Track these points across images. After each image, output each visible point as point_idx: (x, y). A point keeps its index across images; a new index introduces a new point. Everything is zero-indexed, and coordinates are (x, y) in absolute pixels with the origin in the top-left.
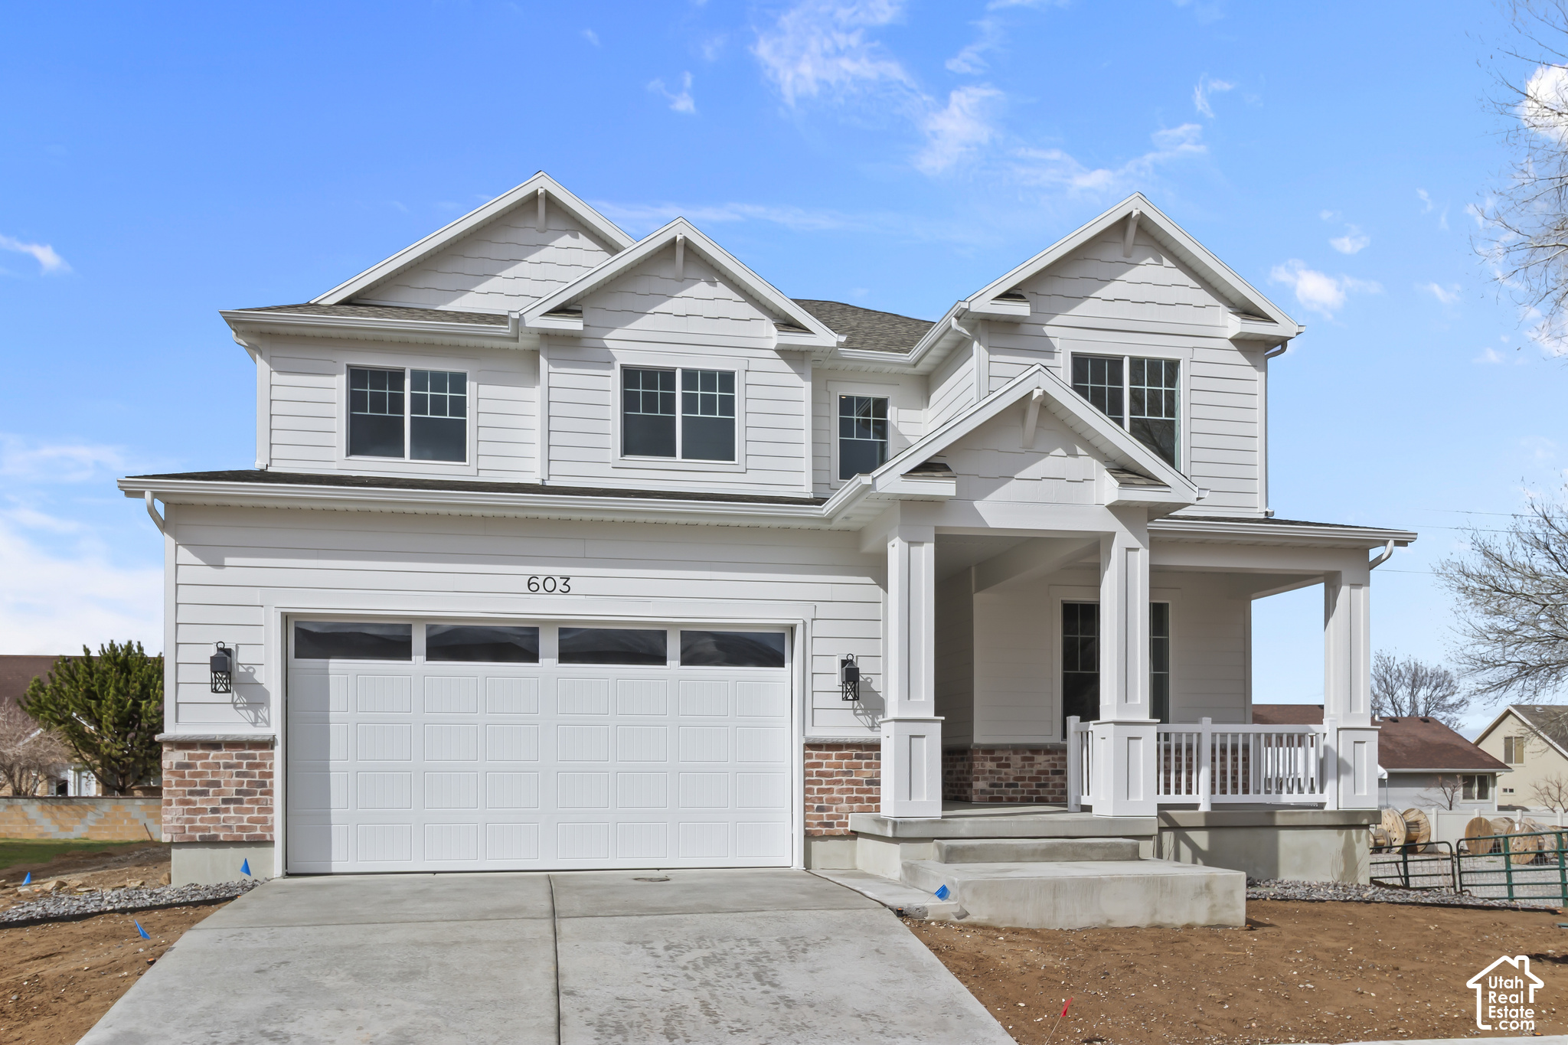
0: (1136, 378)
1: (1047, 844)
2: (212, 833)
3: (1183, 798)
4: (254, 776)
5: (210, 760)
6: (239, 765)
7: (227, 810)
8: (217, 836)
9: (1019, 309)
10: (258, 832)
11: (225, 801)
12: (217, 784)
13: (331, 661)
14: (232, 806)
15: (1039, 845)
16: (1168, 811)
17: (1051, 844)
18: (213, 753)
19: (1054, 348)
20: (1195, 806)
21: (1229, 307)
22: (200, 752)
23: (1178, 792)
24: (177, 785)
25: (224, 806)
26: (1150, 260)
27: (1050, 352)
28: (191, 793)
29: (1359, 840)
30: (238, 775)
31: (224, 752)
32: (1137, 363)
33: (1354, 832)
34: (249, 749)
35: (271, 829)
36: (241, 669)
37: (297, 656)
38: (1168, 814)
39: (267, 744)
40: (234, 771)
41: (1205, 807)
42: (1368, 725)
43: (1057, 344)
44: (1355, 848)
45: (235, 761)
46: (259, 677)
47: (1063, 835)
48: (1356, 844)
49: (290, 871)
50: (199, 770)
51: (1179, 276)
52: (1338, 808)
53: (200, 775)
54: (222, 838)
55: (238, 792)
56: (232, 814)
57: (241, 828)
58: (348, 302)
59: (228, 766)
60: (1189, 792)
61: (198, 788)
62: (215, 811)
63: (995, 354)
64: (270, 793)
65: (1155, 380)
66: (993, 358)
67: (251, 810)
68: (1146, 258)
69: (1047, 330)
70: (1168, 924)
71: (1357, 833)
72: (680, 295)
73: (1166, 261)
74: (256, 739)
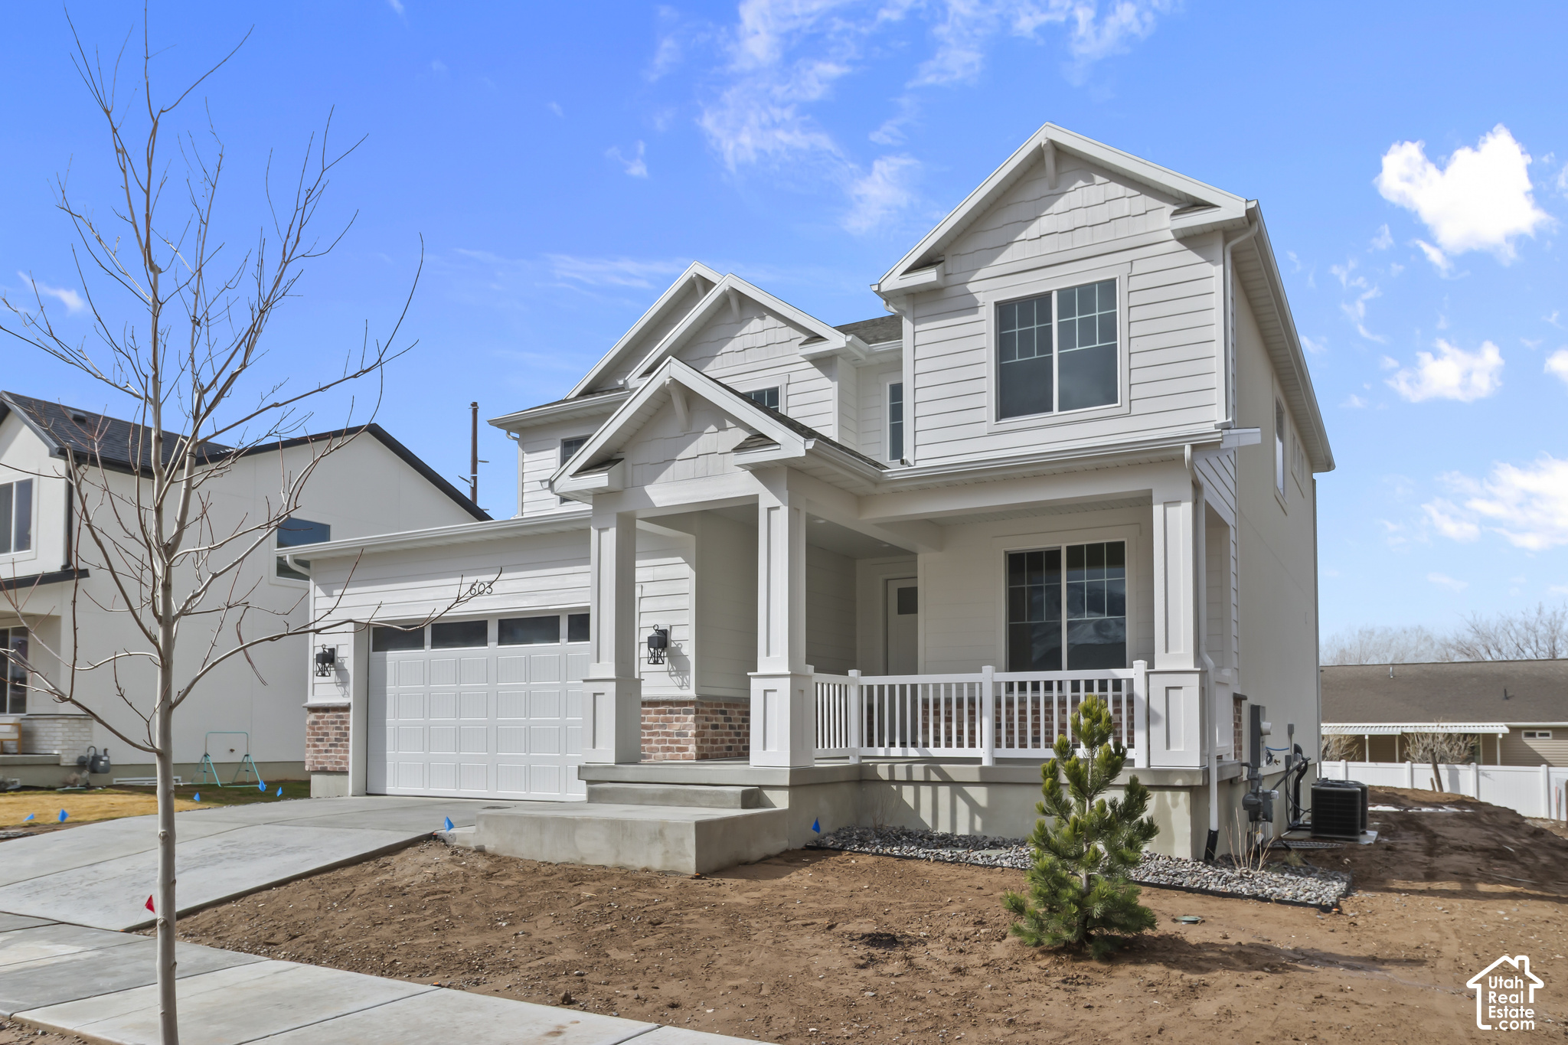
0: (1065, 310)
1: (664, 790)
2: (325, 765)
3: (966, 752)
4: (342, 730)
5: (325, 719)
6: (335, 723)
7: (331, 751)
8: (326, 767)
9: (929, 276)
10: (343, 766)
11: (331, 745)
12: (326, 734)
13: (388, 652)
14: (333, 748)
15: (658, 790)
16: (941, 766)
17: (667, 790)
18: (327, 715)
19: (978, 302)
20: (978, 760)
21: (1175, 204)
22: (321, 714)
23: (960, 745)
24: (312, 735)
25: (330, 748)
26: (1081, 183)
27: (974, 308)
28: (318, 740)
29: (1175, 805)
30: (337, 728)
31: (331, 714)
32: (1066, 295)
33: (1168, 794)
34: (341, 712)
35: (348, 763)
36: (339, 661)
37: (374, 651)
38: (940, 768)
39: (346, 709)
40: (335, 726)
41: (986, 762)
42: (1191, 667)
43: (980, 298)
44: (1169, 813)
45: (335, 720)
46: (346, 666)
47: (706, 782)
48: (1172, 809)
49: (369, 792)
50: (321, 725)
51: (1117, 189)
52: (1149, 766)
53: (319, 728)
54: (329, 769)
55: (336, 739)
56: (333, 754)
57: (337, 763)
58: (588, 392)
59: (332, 723)
60: (972, 745)
61: (320, 737)
62: (326, 751)
63: (919, 324)
64: (348, 740)
65: (1088, 307)
66: (918, 328)
67: (340, 751)
68: (1075, 182)
69: (971, 287)
70: (628, 866)
71: (1173, 796)
72: (739, 334)
73: (1099, 179)
74: (341, 705)
